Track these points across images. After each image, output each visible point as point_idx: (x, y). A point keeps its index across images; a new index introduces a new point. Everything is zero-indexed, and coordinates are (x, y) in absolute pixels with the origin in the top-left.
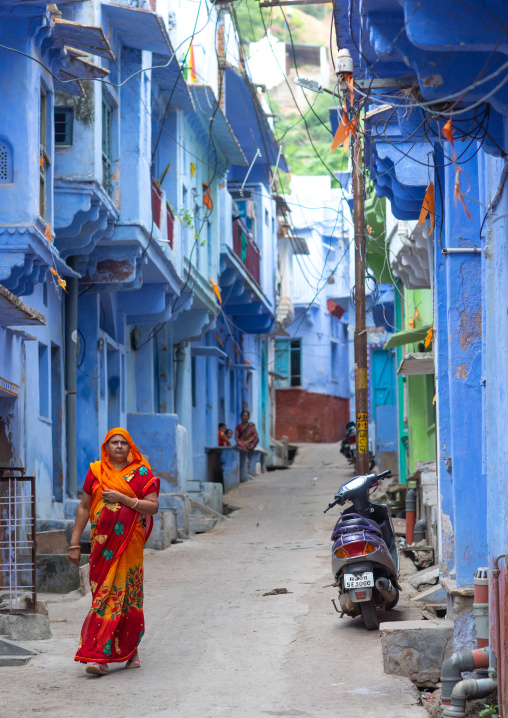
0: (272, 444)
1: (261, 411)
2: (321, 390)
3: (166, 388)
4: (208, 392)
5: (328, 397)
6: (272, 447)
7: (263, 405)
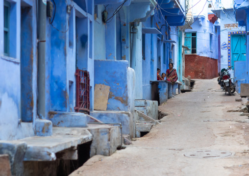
0: (183, 79)
1: (178, 63)
2: (205, 55)
3: (126, 47)
4: (152, 53)
5: (209, 58)
6: (183, 81)
7: (179, 61)
